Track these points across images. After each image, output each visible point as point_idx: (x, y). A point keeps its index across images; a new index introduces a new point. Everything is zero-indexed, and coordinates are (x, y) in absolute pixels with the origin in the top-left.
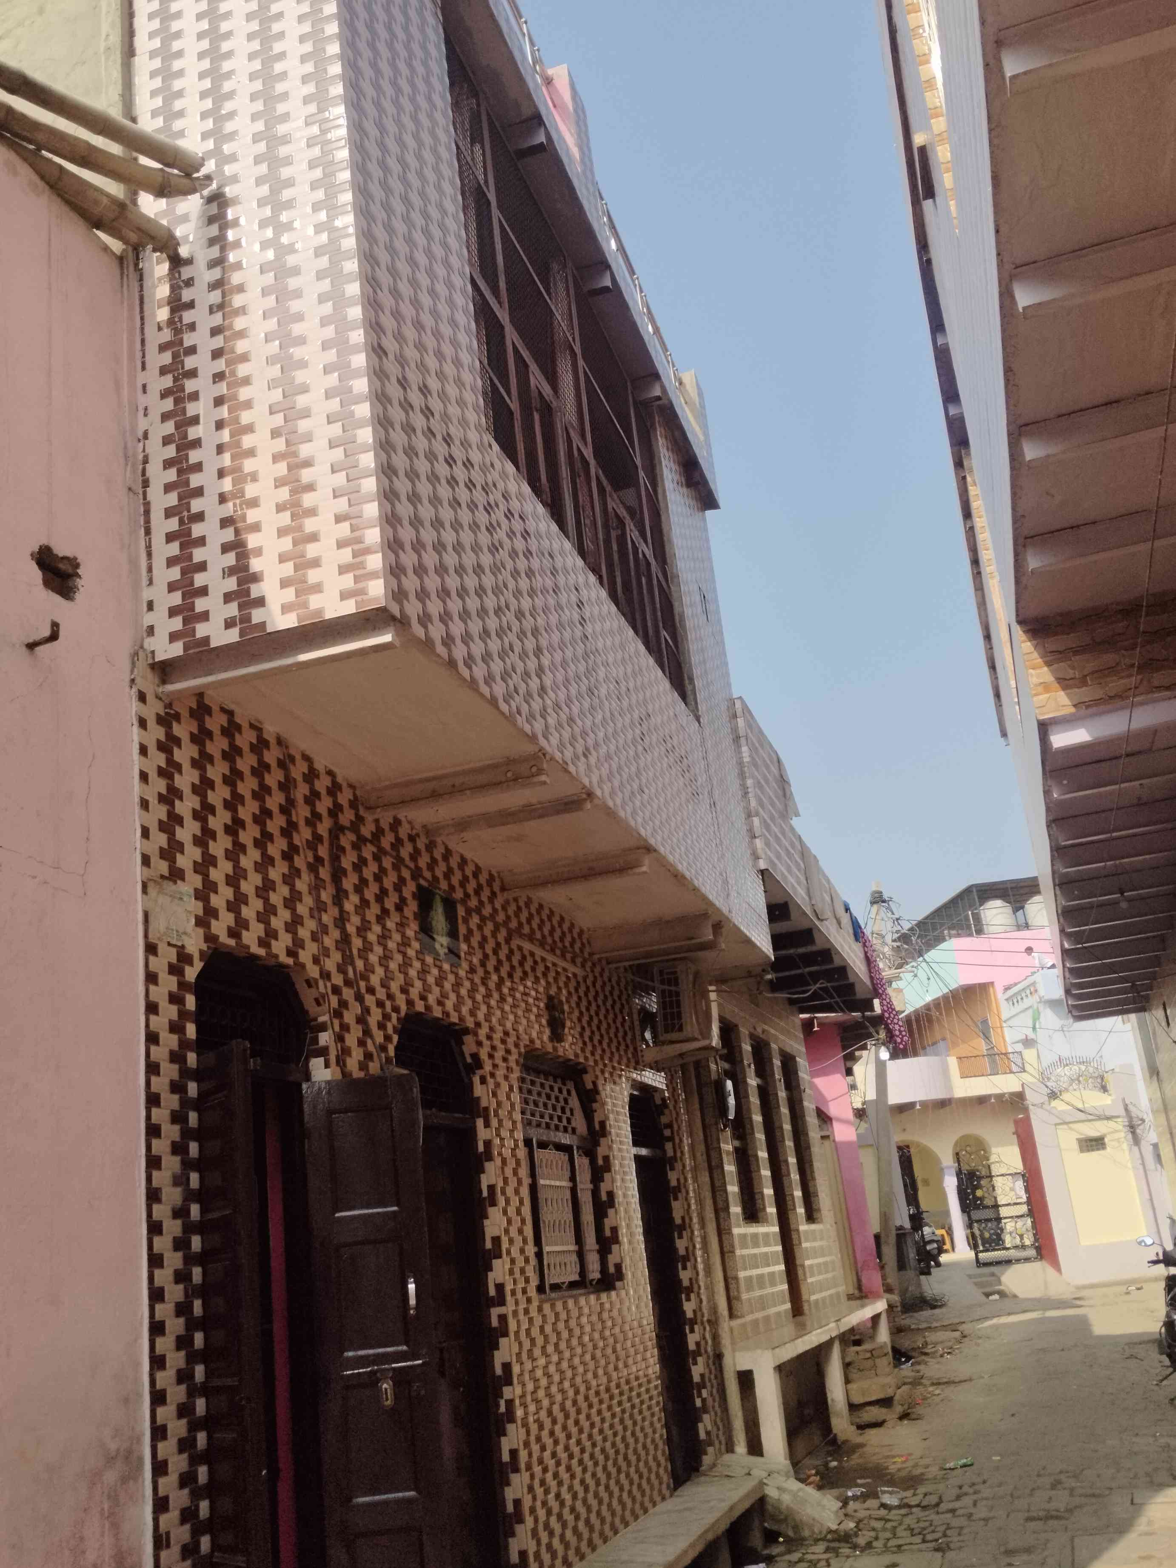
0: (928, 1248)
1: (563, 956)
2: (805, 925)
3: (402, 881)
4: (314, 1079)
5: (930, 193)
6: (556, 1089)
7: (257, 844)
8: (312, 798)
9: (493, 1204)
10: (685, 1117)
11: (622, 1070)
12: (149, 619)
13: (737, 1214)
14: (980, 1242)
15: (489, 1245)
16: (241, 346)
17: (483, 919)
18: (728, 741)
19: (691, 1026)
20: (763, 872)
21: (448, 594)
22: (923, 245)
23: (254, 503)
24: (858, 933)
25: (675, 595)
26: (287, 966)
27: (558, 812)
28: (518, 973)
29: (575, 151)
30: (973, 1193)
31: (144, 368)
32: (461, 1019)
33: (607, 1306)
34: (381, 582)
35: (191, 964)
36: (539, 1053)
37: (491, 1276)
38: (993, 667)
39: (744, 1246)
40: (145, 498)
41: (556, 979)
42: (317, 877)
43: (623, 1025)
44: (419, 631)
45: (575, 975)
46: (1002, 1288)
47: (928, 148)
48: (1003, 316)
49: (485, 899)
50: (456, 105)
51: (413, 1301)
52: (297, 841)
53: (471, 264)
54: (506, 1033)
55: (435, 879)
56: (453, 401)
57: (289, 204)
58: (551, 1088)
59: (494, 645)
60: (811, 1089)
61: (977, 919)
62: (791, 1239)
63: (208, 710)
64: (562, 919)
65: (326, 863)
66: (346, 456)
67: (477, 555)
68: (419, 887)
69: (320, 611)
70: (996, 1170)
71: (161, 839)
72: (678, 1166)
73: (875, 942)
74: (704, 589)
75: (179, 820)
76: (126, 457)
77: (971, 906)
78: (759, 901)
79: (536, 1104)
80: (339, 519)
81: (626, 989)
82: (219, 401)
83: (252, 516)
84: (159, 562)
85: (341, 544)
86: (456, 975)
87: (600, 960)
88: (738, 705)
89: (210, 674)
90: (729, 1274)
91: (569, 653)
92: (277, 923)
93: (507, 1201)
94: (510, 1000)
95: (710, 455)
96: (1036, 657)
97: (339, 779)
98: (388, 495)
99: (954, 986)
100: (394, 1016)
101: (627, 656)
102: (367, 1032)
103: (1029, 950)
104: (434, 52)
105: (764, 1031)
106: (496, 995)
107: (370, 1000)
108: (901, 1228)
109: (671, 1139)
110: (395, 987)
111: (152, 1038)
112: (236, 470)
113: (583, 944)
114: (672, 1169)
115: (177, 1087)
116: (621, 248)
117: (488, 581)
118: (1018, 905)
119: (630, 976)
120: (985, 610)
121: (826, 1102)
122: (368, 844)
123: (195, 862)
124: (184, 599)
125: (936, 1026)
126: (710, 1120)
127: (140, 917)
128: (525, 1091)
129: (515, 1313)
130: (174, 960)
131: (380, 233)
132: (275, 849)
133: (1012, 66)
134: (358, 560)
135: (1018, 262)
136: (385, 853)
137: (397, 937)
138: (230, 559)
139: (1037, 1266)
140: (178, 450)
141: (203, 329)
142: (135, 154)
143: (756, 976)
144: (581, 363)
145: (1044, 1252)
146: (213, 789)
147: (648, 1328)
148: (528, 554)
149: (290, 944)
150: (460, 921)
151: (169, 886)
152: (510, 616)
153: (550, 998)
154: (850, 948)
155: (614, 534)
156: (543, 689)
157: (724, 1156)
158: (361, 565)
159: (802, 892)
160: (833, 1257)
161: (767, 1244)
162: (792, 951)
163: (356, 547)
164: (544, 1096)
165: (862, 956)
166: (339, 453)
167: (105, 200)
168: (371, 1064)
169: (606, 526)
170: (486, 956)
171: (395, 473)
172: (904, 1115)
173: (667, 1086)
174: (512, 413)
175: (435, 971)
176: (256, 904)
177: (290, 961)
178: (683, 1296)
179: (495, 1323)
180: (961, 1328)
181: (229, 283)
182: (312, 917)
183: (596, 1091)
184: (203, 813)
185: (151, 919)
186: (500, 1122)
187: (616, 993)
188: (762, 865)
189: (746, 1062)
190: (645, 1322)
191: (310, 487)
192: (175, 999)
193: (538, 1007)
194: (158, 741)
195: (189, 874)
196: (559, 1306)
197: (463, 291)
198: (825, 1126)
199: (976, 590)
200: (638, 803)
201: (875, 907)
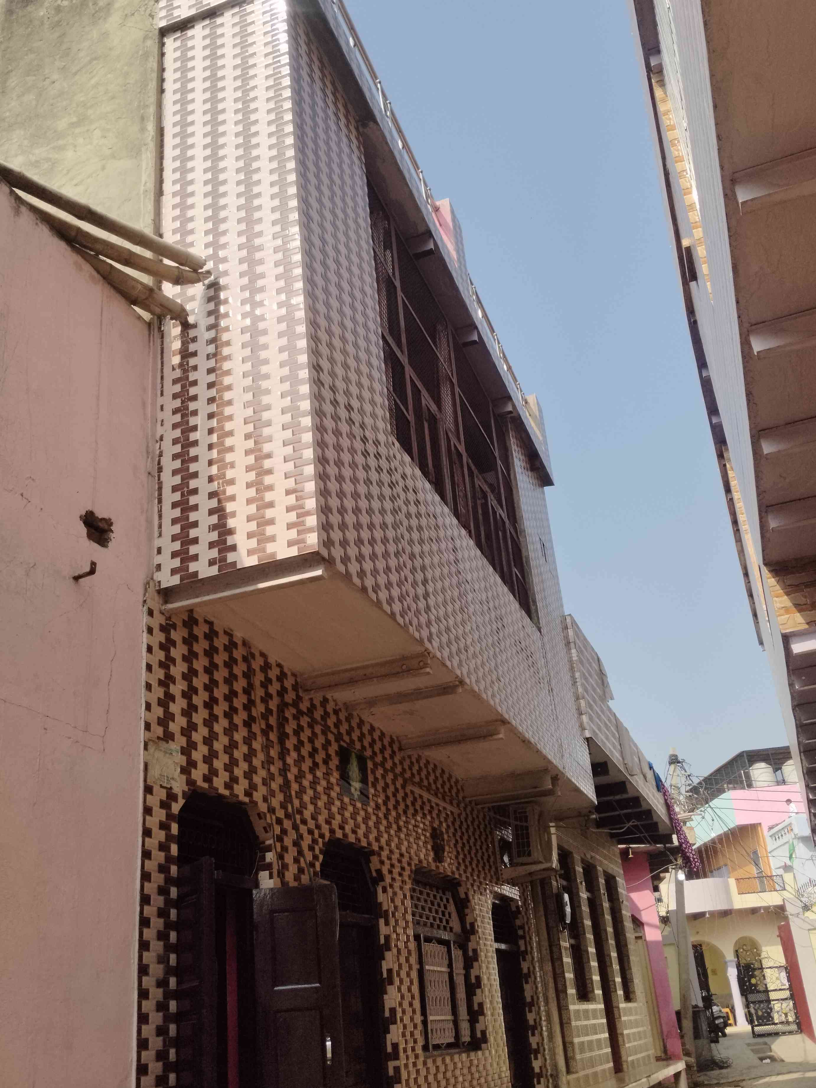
0: (717, 1022)
1: (444, 799)
2: (618, 779)
3: (328, 742)
4: (261, 887)
5: (694, 277)
6: (438, 898)
7: (226, 715)
8: (266, 684)
9: (391, 983)
10: (533, 921)
11: (487, 884)
12: (158, 559)
13: (573, 994)
14: (755, 1018)
15: (387, 1014)
16: (227, 381)
17: (386, 771)
18: (561, 645)
19: (537, 854)
20: (588, 740)
21: (362, 543)
22: (691, 311)
23: (232, 482)
24: (659, 785)
25: (523, 544)
26: (245, 803)
27: (439, 695)
28: (411, 811)
29: (454, 254)
30: (749, 981)
31: (162, 394)
32: (369, 844)
33: (475, 1062)
34: (316, 534)
35: (176, 801)
36: (425, 870)
37: (389, 1037)
38: (751, 595)
39: (578, 1019)
40: (159, 479)
41: (438, 816)
42: (268, 739)
43: (487, 850)
44: (341, 568)
45: (452, 812)
46: (772, 1054)
47: (692, 248)
48: (744, 357)
49: (387, 756)
50: (374, 225)
51: (329, 1055)
52: (254, 713)
53: (382, 326)
54: (402, 855)
55: (352, 741)
56: (368, 414)
57: (262, 290)
58: (435, 896)
59: (394, 578)
60: (627, 900)
61: (748, 776)
62: (613, 1014)
63: (196, 622)
64: (443, 771)
65: (275, 729)
66: (294, 451)
67: (383, 516)
68: (340, 747)
69: (274, 554)
70: (765, 964)
71: (159, 712)
72: (528, 957)
73: (672, 791)
74: (543, 539)
75: (173, 698)
76: (148, 452)
77: (743, 767)
78: (585, 759)
79: (423, 908)
80: (288, 493)
81: (490, 824)
82: (211, 416)
83: (230, 490)
84: (167, 521)
85: (289, 509)
86: (366, 811)
87: (470, 802)
88: (568, 620)
89: (197, 597)
90: (567, 1039)
91: (447, 583)
92: (238, 772)
93: (401, 981)
94: (404, 830)
95: (547, 450)
96: (778, 589)
97: (286, 670)
98: (322, 477)
99: (732, 826)
100: (320, 840)
101: (488, 585)
102: (300, 853)
103: (789, 801)
104: (360, 192)
105: (592, 857)
106: (394, 826)
107: (303, 829)
108: (696, 1006)
109: (523, 937)
110: (321, 819)
111: (146, 855)
112: (221, 460)
113: (458, 790)
114: (524, 960)
115: (163, 891)
116: (485, 315)
117: (391, 534)
118: (777, 767)
119: (492, 814)
120: (744, 555)
121: (639, 911)
122: (305, 716)
123: (182, 728)
124: (182, 546)
125: (720, 856)
126: (552, 924)
127: (142, 767)
128: (415, 898)
129: (406, 1066)
130: (164, 798)
131: (321, 308)
132: (238, 719)
133: (743, 195)
134: (301, 519)
135: (753, 321)
136: (317, 723)
137: (324, 783)
138: (214, 519)
139: (798, 1037)
140: (183, 447)
141: (202, 369)
142: (160, 257)
143: (584, 816)
144: (457, 390)
145: (803, 1027)
146: (197, 676)
147: (505, 1079)
148: (418, 515)
149: (247, 787)
150: (369, 772)
151: (163, 745)
152: (405, 557)
153: (434, 829)
154: (654, 796)
155: (479, 502)
156: (428, 608)
157: (563, 951)
158: (302, 524)
159: (617, 754)
160: (645, 1028)
161: (595, 1017)
162: (611, 798)
163: (299, 511)
164: (429, 902)
165: (662, 801)
166: (289, 450)
167: (140, 287)
168: (303, 876)
169: (474, 497)
170: (387, 798)
171: (328, 462)
172: (697, 921)
173: (520, 897)
174: (409, 422)
175: (351, 808)
176: (224, 758)
177: (247, 800)
178: (532, 1056)
179: (391, 1072)
180: (741, 1084)
181: (221, 340)
182: (263, 768)
183: (467, 900)
184: (188, 694)
185: (150, 767)
186: (397, 921)
187: (482, 826)
188: (588, 734)
189: (579, 881)
190: (503, 1075)
191: (269, 472)
192: (164, 826)
193: (425, 836)
194: (160, 643)
195: (178, 736)
196: (439, 1061)
197: (377, 344)
198: (638, 929)
199: (736, 542)
200: (496, 689)
201: (673, 766)
